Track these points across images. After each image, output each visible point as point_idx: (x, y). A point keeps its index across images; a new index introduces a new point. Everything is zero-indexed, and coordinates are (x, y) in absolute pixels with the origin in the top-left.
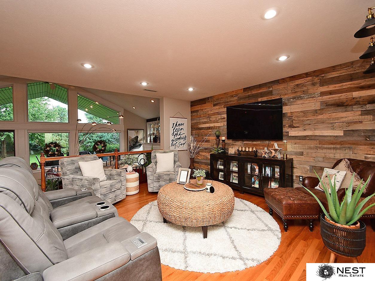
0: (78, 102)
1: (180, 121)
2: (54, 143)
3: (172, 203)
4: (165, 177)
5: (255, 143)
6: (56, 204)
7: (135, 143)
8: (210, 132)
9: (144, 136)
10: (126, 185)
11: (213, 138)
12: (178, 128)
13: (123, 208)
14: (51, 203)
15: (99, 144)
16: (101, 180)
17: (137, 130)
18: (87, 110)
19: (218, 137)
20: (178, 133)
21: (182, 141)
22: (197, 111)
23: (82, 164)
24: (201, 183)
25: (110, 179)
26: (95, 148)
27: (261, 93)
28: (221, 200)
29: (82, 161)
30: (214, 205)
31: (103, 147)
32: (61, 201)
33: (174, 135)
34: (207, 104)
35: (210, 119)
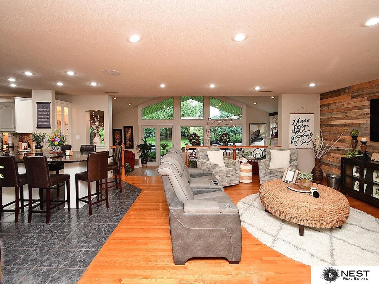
0: (210, 103)
1: (303, 117)
2: (195, 134)
3: (269, 195)
4: (277, 174)
6: (192, 176)
7: (257, 137)
8: (347, 130)
9: (267, 129)
10: (239, 174)
11: (348, 138)
12: (300, 124)
13: (236, 191)
14: (190, 175)
15: (225, 136)
16: (220, 166)
17: (259, 124)
18: (217, 107)
19: (355, 137)
20: (300, 130)
21: (306, 139)
22: (328, 105)
23: (209, 153)
24: (307, 186)
25: (228, 167)
26: (221, 140)
28: (321, 206)
29: (209, 151)
30: (310, 208)
31: (227, 139)
32: (195, 175)
33: (295, 132)
34: (343, 96)
35: (347, 115)
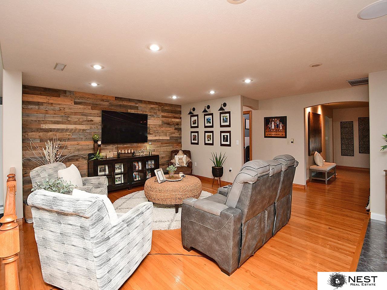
5: (126, 146)
8: (69, 135)
11: (73, 143)
19: (96, 141)
22: (39, 104)
27: (130, 106)
34: (63, 99)
35: (68, 119)
